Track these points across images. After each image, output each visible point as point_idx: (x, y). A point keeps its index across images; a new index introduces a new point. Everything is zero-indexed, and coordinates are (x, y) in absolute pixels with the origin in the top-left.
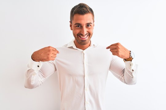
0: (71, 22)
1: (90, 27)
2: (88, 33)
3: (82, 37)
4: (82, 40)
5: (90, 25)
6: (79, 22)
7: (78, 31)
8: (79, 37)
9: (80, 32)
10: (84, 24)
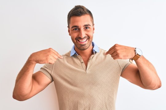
0: (69, 27)
1: (89, 29)
2: (87, 36)
3: (81, 41)
4: (81, 45)
5: (89, 28)
6: (76, 24)
7: (76, 35)
8: (78, 41)
9: (78, 35)
10: (82, 26)
